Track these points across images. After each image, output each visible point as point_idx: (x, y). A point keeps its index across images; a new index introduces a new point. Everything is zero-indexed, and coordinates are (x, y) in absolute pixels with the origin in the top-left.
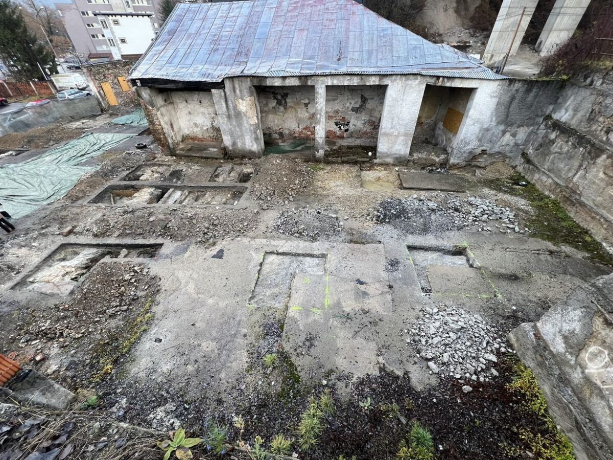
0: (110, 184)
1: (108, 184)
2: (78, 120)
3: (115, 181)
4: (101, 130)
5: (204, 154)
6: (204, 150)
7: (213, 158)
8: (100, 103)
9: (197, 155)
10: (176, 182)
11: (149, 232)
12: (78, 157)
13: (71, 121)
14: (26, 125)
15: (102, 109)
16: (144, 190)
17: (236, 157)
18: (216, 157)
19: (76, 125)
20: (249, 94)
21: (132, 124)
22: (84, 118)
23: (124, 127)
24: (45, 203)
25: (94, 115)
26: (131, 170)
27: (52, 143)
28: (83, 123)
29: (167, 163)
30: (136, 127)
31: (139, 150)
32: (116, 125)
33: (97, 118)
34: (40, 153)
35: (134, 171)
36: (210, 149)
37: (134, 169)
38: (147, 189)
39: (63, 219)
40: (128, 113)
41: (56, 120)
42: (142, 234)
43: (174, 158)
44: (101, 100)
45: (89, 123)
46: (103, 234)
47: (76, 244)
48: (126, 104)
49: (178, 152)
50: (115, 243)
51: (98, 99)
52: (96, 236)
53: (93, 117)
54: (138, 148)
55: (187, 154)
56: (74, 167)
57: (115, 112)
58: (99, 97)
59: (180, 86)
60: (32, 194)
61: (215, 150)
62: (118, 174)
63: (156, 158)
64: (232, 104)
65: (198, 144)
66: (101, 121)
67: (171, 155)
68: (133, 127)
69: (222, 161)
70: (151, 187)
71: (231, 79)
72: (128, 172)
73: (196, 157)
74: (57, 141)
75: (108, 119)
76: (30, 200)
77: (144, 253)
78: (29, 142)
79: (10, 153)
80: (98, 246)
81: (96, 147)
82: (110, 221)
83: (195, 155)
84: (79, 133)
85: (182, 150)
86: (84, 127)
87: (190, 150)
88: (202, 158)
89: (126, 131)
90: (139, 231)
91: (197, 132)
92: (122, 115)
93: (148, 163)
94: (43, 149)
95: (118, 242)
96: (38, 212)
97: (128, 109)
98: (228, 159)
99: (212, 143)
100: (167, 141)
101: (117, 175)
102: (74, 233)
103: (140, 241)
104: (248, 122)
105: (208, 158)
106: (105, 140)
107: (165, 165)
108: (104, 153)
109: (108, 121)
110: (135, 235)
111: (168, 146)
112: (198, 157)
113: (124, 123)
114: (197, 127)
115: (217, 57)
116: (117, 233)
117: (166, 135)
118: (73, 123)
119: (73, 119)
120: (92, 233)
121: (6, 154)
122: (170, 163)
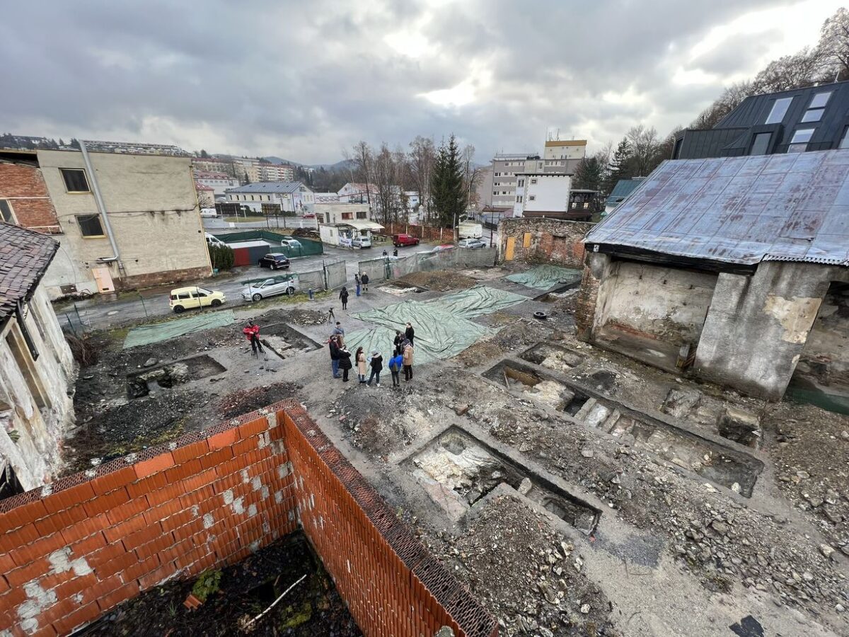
0: (505, 358)
1: (504, 357)
2: (471, 269)
3: (511, 355)
4: (492, 284)
5: (642, 356)
6: (641, 349)
7: (657, 368)
8: (497, 256)
9: (631, 355)
10: (602, 391)
11: (576, 473)
12: (470, 310)
13: (465, 269)
14: (432, 265)
15: (496, 261)
16: (551, 383)
17: (709, 382)
18: (665, 368)
19: (469, 273)
20: (810, 293)
21: (526, 285)
22: (476, 267)
23: (518, 287)
24: (439, 356)
25: (486, 266)
26: (530, 347)
27: (448, 287)
28: (475, 273)
29: (578, 351)
30: (530, 289)
31: (536, 320)
32: (509, 282)
33: (489, 270)
34: (437, 296)
35: (533, 348)
36: (651, 351)
37: (534, 345)
38: (555, 384)
39: (460, 389)
40: (522, 271)
41: (454, 265)
42: (563, 469)
43: (590, 347)
44: (500, 253)
45: (479, 273)
46: (504, 438)
47: (468, 434)
48: (519, 260)
49: (598, 340)
50: (519, 462)
51: (497, 252)
52: (494, 434)
53: (485, 268)
54: (535, 317)
55: (612, 347)
56: (467, 321)
57: (507, 267)
58: (500, 250)
59: (662, 260)
60: (428, 340)
61: (661, 355)
62: (515, 346)
63: (563, 339)
64: (757, 300)
65: (628, 337)
66: (492, 274)
67: (586, 343)
68: (527, 288)
69: (678, 380)
70: (561, 382)
71: (777, 265)
72: (527, 348)
73: (626, 356)
74: (454, 287)
75: (500, 273)
76: (426, 347)
77: (556, 504)
78: (431, 282)
79: (414, 288)
80: (494, 452)
81: (489, 303)
82: (518, 423)
83: (626, 353)
84: (472, 283)
85: (603, 338)
86: (476, 277)
87: (615, 342)
88: (637, 361)
89: (520, 292)
90: (559, 462)
91: (635, 320)
92: (515, 272)
93: (552, 343)
94: (440, 292)
95: (522, 461)
96: (432, 364)
97: (522, 266)
98: (689, 379)
99: (653, 342)
100: (592, 322)
101: (514, 348)
102: (468, 415)
103: (556, 480)
104: (777, 336)
105: (648, 365)
106: (497, 297)
107: (576, 354)
108: (496, 313)
109: (501, 275)
110: (549, 464)
111: (591, 329)
112: (631, 358)
113: (518, 281)
114: (639, 313)
115: (740, 227)
116: (524, 447)
117: (595, 315)
118: (466, 271)
119: (468, 266)
120: (489, 428)
121: (411, 289)
122: (584, 353)
